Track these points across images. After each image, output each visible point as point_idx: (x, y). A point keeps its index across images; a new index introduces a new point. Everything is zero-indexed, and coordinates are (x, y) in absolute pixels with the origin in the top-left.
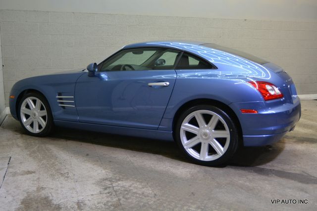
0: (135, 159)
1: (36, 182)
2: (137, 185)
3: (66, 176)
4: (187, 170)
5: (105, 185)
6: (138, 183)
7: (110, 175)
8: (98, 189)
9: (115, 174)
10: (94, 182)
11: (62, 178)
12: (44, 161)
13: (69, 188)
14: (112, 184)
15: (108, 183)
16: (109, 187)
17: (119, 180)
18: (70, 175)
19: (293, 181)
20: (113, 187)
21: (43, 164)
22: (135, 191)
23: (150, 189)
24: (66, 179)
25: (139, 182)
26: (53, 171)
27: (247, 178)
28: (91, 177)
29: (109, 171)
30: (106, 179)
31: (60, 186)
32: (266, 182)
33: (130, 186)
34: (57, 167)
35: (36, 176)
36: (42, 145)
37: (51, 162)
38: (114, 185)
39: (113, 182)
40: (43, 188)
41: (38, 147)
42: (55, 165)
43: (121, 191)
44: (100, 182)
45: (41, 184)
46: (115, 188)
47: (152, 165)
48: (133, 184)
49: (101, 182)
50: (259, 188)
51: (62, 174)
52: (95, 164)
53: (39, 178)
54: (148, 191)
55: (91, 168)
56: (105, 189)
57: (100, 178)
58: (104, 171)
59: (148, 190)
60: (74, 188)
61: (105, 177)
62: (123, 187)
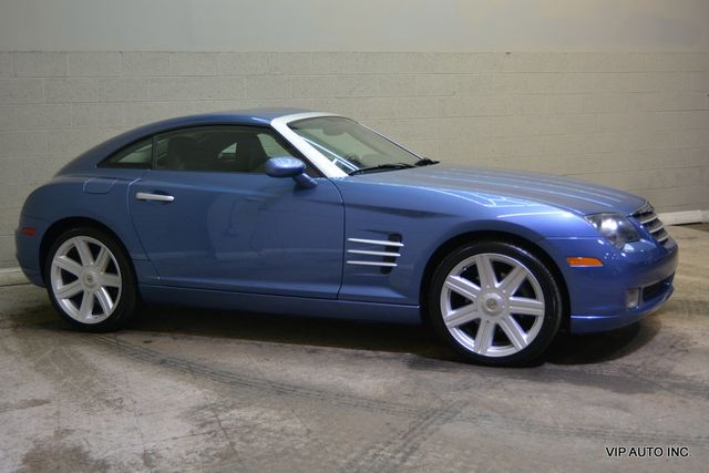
0: (267, 364)
1: (51, 421)
2: (272, 414)
3: (118, 405)
4: (380, 380)
5: (199, 418)
6: (273, 412)
7: (214, 399)
8: (188, 427)
9: (224, 397)
10: (178, 413)
11: (108, 410)
12: (69, 379)
13: (125, 429)
14: (216, 416)
15: (208, 414)
16: (211, 422)
17: (232, 407)
18: (127, 402)
19: (602, 391)
20: (219, 421)
21: (65, 385)
22: (265, 426)
23: (298, 421)
24: (118, 411)
25: (275, 409)
26: (90, 397)
27: (506, 390)
28: (172, 405)
29: (211, 391)
30: (205, 407)
31: (104, 424)
32: (545, 395)
33: (257, 418)
34: (96, 390)
35: (54, 408)
36: (63, 348)
37: (84, 380)
38: (221, 417)
39: (220, 411)
40: (67, 430)
41: (54, 351)
42: (93, 386)
43: (237, 427)
44: (189, 414)
45: (65, 424)
46: (223, 423)
47: (303, 375)
48: (262, 413)
49: (193, 413)
50: (529, 407)
51: (108, 401)
52: (180, 379)
53: (58, 413)
54: (294, 425)
55: (171, 387)
56: (203, 426)
57: (192, 405)
58: (199, 392)
59: (295, 423)
60: (136, 429)
61: (202, 402)
62: (240, 419)
